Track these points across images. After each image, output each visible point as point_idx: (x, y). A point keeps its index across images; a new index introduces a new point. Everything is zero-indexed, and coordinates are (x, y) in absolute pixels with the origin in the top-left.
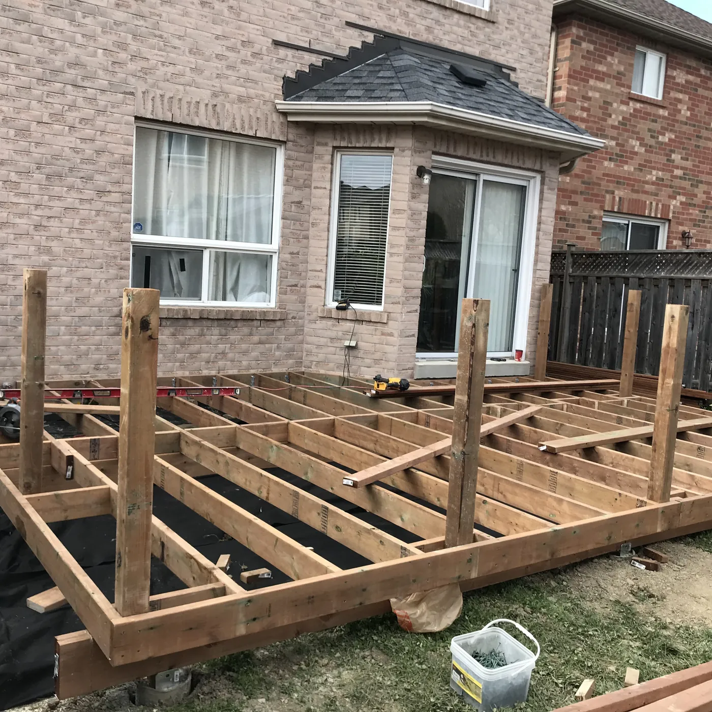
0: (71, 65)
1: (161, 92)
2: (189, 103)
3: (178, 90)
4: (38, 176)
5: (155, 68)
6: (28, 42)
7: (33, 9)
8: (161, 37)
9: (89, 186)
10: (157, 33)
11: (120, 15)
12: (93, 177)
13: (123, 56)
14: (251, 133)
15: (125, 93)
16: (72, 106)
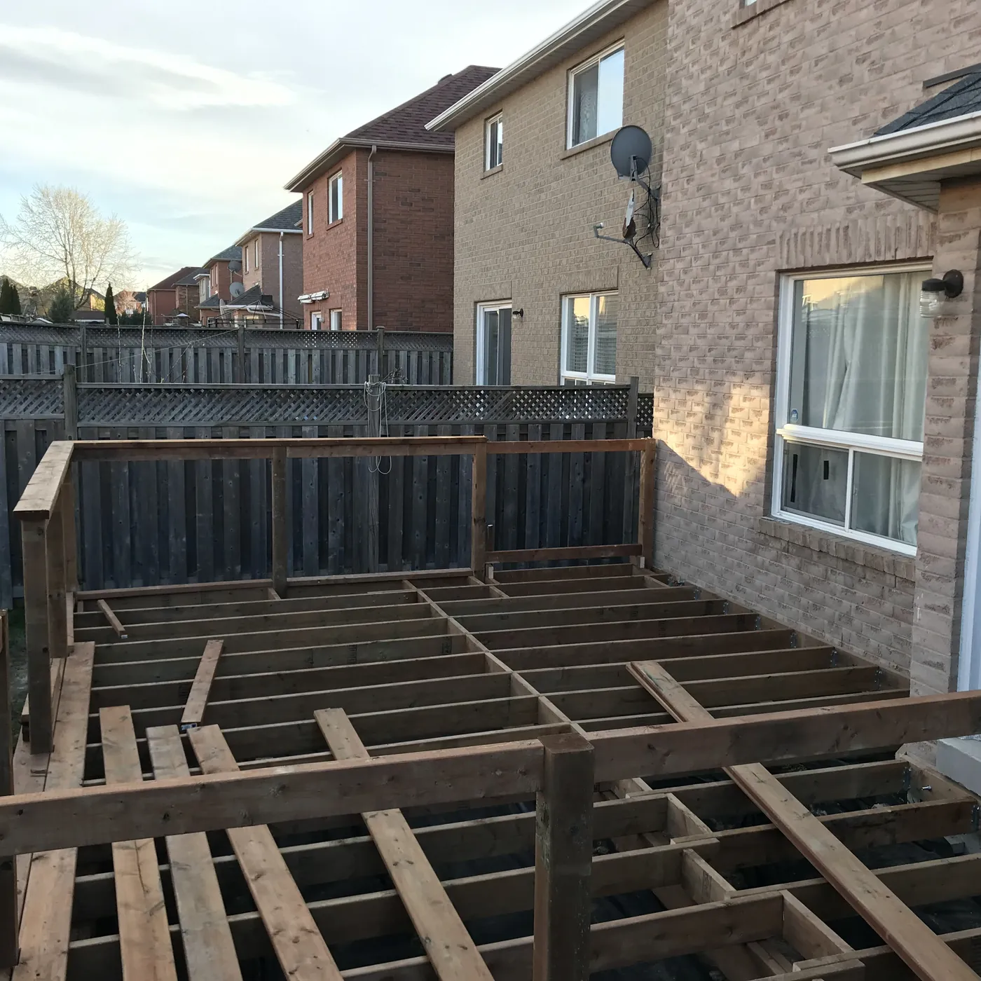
0: (732, 229)
1: (794, 231)
2: (820, 234)
3: (813, 219)
4: (709, 359)
5: (794, 199)
6: (710, 216)
7: (714, 179)
8: (800, 154)
9: (740, 366)
10: (796, 150)
11: (768, 149)
12: (743, 355)
13: (769, 195)
14: (889, 257)
15: (769, 243)
16: (732, 276)
